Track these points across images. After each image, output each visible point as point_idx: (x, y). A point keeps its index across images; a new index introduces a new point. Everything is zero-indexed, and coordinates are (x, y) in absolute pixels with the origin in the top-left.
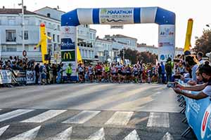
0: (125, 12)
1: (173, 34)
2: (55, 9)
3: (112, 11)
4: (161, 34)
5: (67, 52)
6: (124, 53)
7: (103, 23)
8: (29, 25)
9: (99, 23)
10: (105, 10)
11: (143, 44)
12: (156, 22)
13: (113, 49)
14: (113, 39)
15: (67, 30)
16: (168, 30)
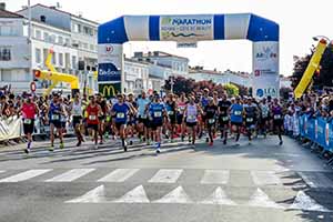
1: (275, 55)
2: (54, 8)
4: (258, 56)
5: (109, 85)
6: (172, 83)
7: (165, 39)
8: (11, 35)
9: (158, 39)
11: (197, 68)
12: (248, 38)
13: (150, 76)
14: (148, 60)
15: (108, 50)
16: (268, 50)
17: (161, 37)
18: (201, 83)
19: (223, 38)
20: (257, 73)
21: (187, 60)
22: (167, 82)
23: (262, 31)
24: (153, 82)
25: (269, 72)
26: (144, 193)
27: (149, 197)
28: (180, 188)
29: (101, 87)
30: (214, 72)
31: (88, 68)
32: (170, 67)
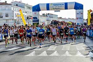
0: (61, 5)
1: (82, 14)
2: (20, 2)
3: (55, 4)
4: (77, 14)
5: (35, 23)
8: (8, 10)
10: (52, 4)
11: (60, 18)
12: (74, 9)
13: (47, 20)
14: (46, 16)
15: (35, 13)
16: (80, 12)
17: (50, 9)
18: (61, 22)
19: (67, 9)
20: (77, 19)
21: (57, 16)
22: (52, 22)
23: (78, 7)
24: (48, 22)
25: (80, 18)
26: (46, 53)
27: (47, 54)
28: (56, 51)
29: (33, 24)
30: (65, 19)
31: (30, 19)
32: (52, 17)
